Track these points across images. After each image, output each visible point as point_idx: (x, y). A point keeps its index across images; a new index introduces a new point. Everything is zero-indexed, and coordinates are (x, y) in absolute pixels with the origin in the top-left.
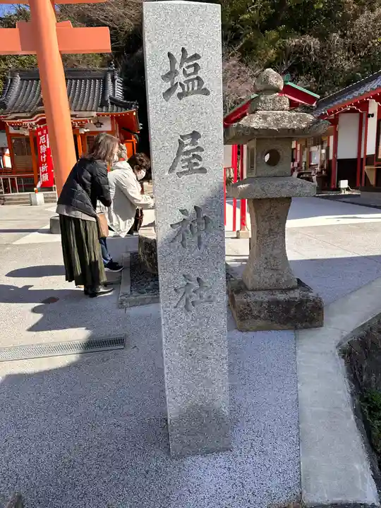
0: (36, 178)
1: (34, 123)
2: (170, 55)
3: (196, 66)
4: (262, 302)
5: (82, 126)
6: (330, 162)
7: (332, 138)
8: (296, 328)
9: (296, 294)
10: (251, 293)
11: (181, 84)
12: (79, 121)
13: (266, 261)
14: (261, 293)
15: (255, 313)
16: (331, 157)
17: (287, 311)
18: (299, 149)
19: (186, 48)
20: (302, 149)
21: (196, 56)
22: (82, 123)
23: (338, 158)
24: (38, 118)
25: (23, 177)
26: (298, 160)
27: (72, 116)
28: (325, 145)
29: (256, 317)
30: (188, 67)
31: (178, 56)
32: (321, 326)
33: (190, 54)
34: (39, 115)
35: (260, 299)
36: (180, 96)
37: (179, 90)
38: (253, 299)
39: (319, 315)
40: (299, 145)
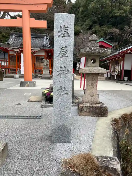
0: (17, 69)
1: (18, 51)
2: (61, 26)
3: (67, 30)
4: (87, 107)
5: (34, 53)
6: (121, 70)
7: (122, 62)
8: (98, 116)
9: (99, 105)
10: (84, 104)
11: (63, 34)
12: (34, 51)
13: (90, 94)
14: (88, 104)
15: (85, 110)
16: (122, 69)
17: (96, 110)
18: (110, 65)
19: (65, 25)
20: (112, 66)
21: (67, 27)
22: (35, 52)
23: (124, 69)
24: (20, 49)
25: (12, 69)
26: (110, 70)
27: (32, 49)
28: (120, 65)
29: (85, 112)
30: (65, 30)
31: (63, 27)
32: (107, 116)
33: (66, 26)
34: (20, 48)
35: (87, 106)
36: (62, 37)
37: (62, 35)
38: (84, 106)
39: (106, 112)
40: (110, 64)
